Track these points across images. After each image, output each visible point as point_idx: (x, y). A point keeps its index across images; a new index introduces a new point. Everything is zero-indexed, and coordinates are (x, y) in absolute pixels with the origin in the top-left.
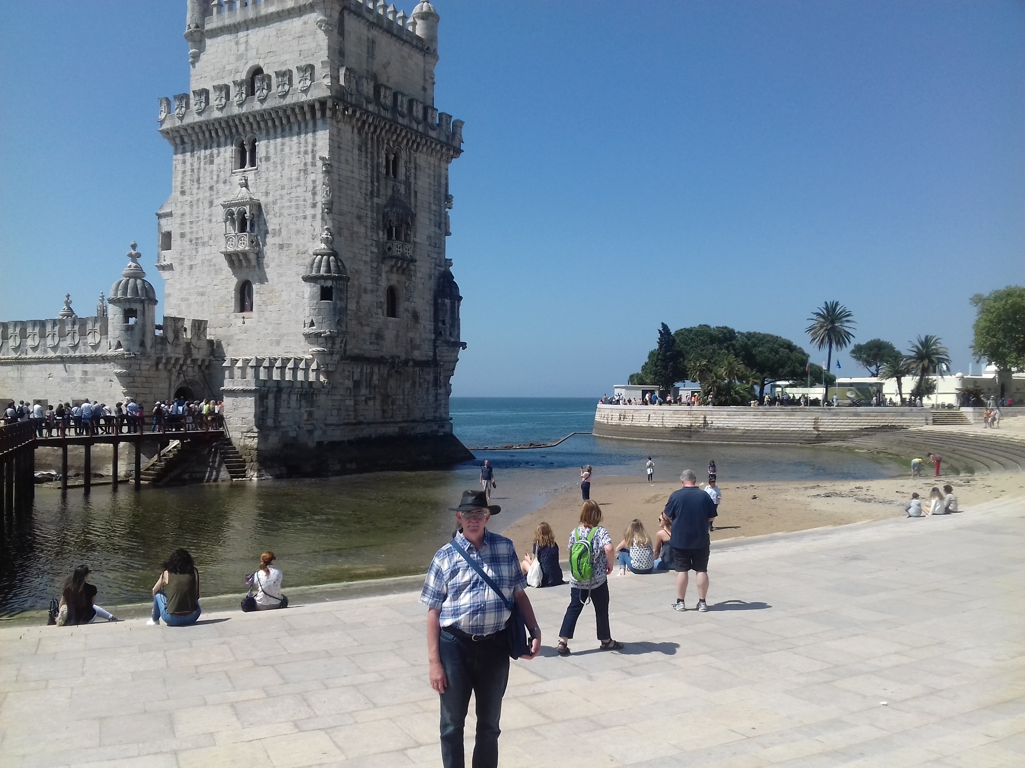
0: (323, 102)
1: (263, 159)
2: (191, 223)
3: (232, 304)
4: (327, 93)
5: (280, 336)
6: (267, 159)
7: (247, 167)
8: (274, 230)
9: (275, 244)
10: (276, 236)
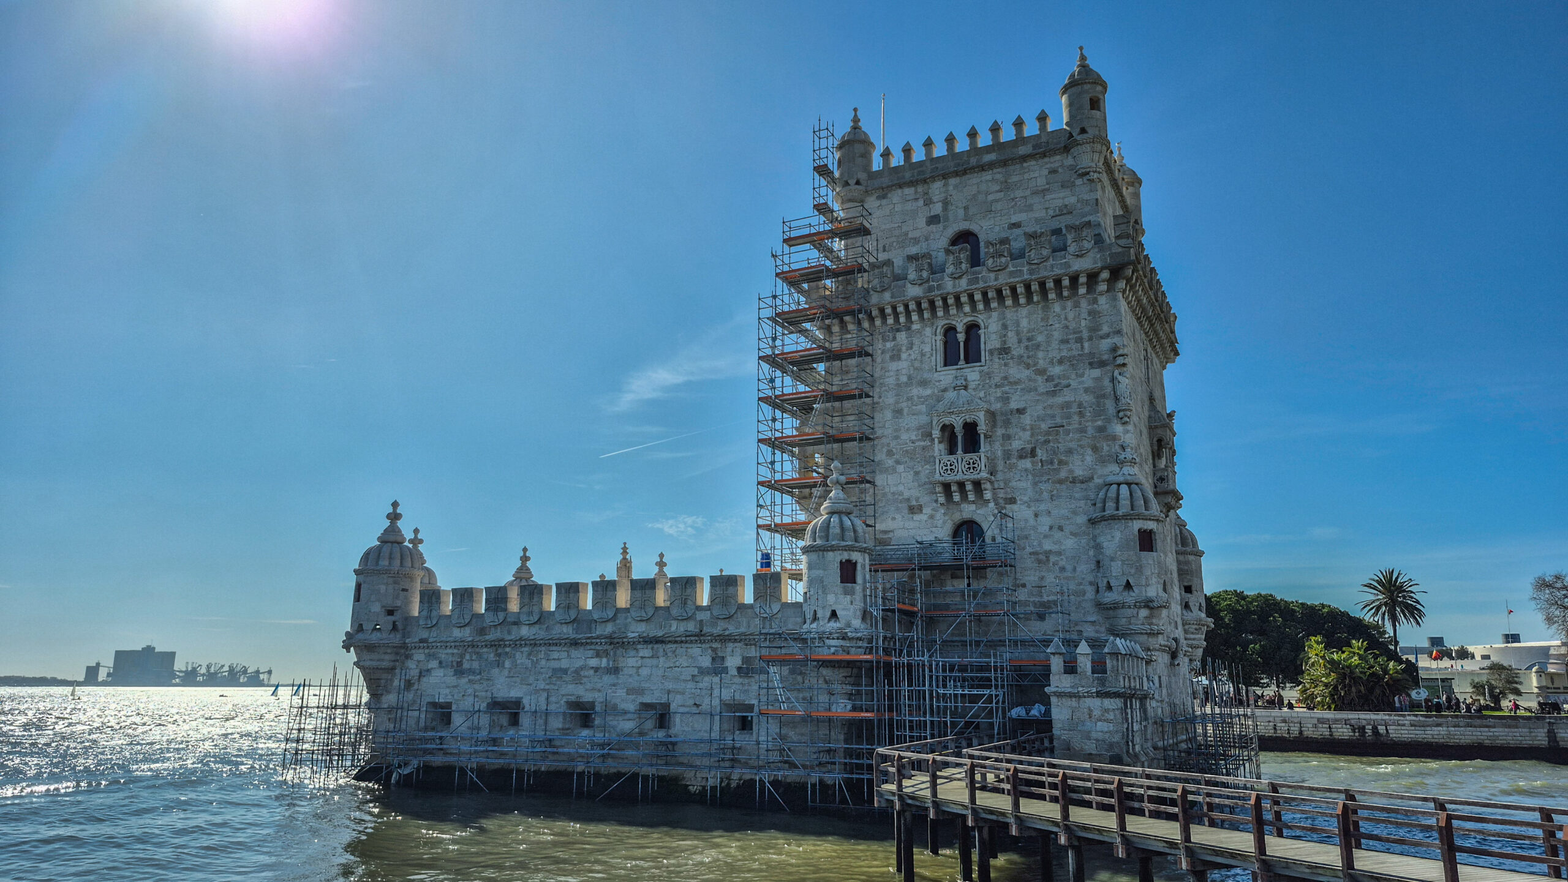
0: (1115, 271)
1: (996, 353)
4: (1127, 258)
7: (962, 362)
8: (1022, 449)
9: (1026, 470)
10: (1026, 457)
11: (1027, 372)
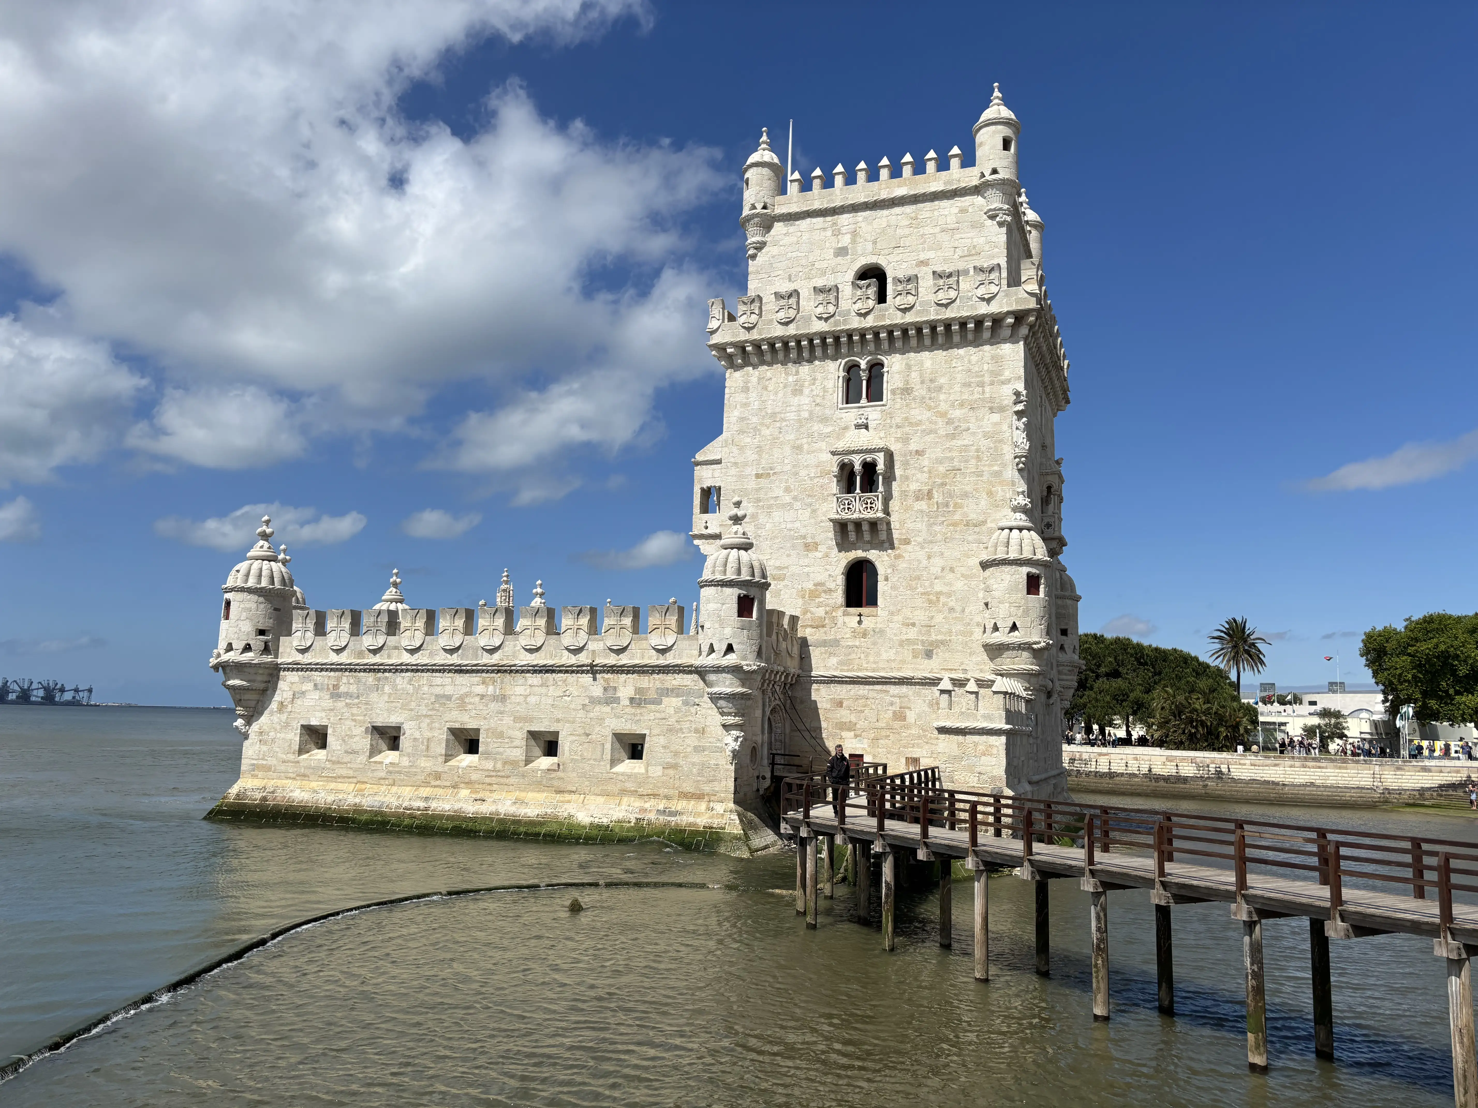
0: (1020, 317)
1: (898, 393)
2: (758, 476)
3: (839, 596)
4: (1032, 304)
5: (931, 644)
6: (907, 391)
7: (864, 401)
8: (920, 490)
9: (922, 511)
10: (922, 499)
11: (928, 414)
